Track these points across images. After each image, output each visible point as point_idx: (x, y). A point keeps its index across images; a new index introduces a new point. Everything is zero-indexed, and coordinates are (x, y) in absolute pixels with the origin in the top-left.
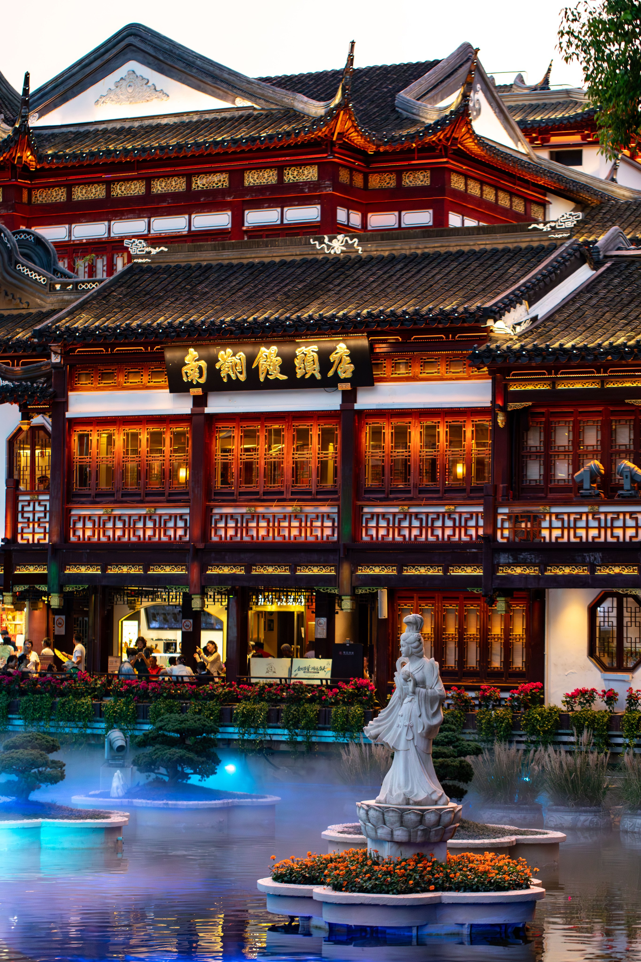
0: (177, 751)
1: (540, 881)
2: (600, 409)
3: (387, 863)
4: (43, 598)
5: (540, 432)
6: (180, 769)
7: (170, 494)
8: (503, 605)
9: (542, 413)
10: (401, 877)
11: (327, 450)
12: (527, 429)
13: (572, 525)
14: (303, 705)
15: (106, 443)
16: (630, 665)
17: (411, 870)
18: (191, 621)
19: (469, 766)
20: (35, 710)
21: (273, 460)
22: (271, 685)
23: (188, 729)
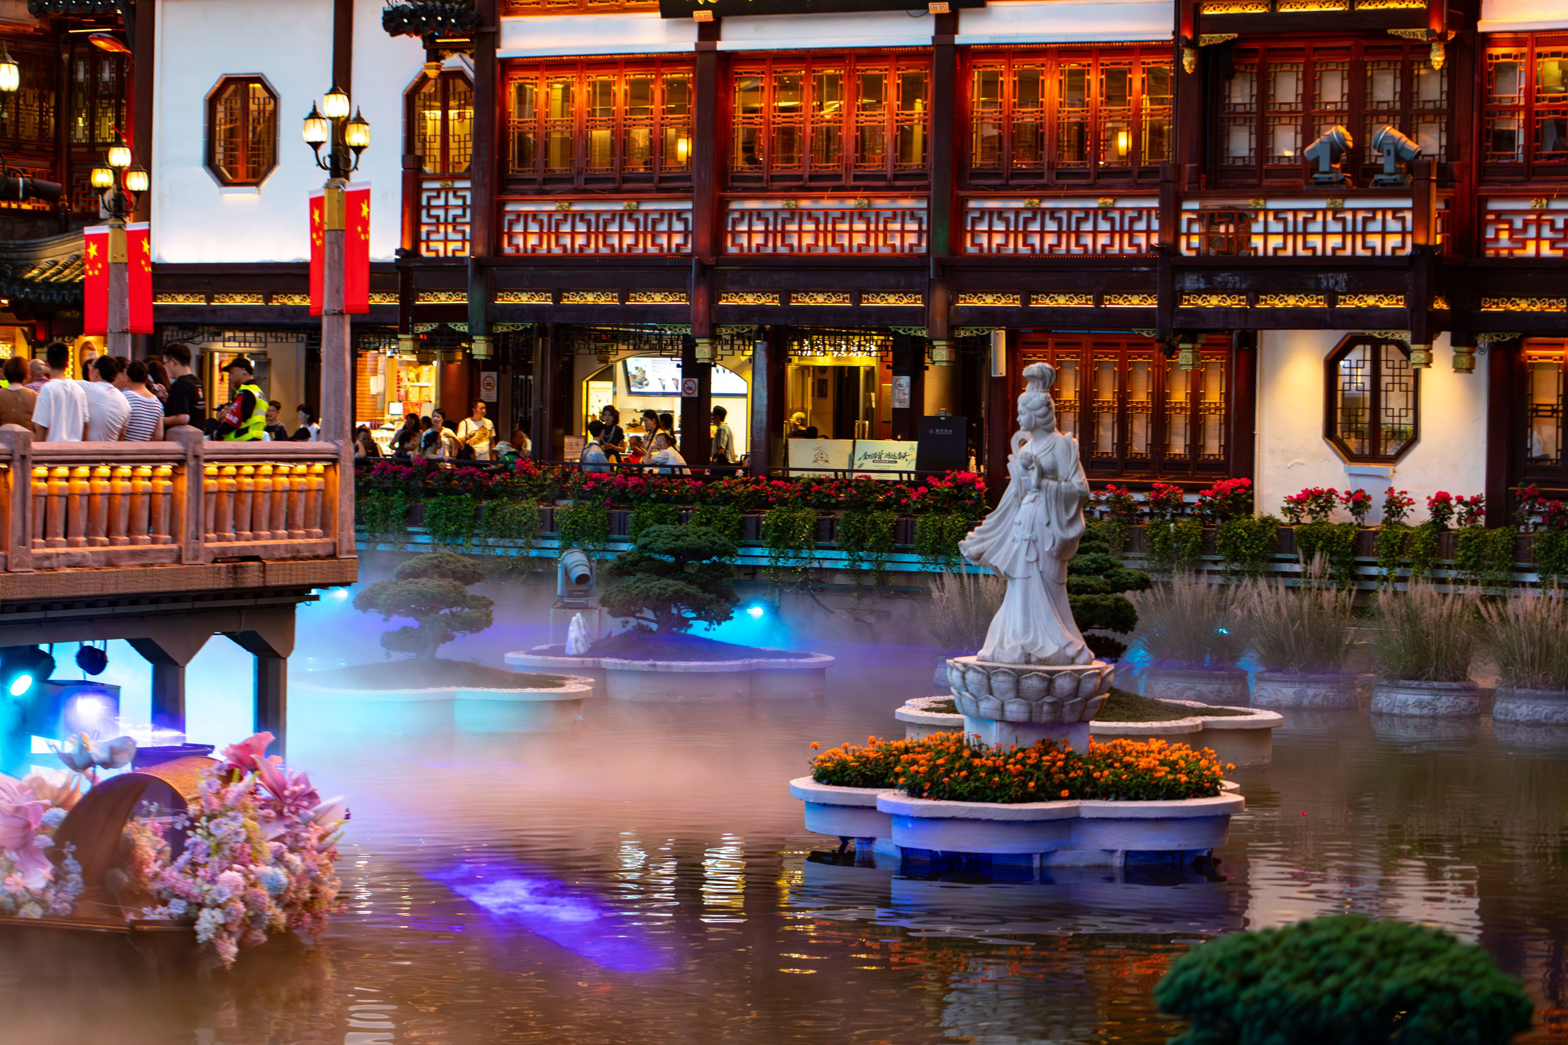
0: (671, 582)
1: (1237, 786)
2: (1348, 44)
3: (994, 755)
4: (464, 345)
5: (1252, 81)
6: (674, 611)
7: (662, 180)
8: (1190, 355)
9: (1256, 51)
10: (1016, 776)
11: (912, 108)
12: (1230, 76)
13: (1300, 229)
14: (872, 512)
15: (560, 98)
16: (1391, 452)
17: (1032, 766)
18: (696, 380)
19: (1129, 607)
20: (448, 519)
21: (825, 124)
22: (820, 481)
23: (687, 549)
